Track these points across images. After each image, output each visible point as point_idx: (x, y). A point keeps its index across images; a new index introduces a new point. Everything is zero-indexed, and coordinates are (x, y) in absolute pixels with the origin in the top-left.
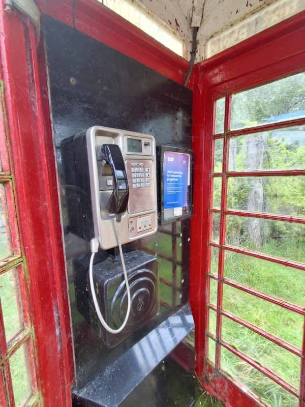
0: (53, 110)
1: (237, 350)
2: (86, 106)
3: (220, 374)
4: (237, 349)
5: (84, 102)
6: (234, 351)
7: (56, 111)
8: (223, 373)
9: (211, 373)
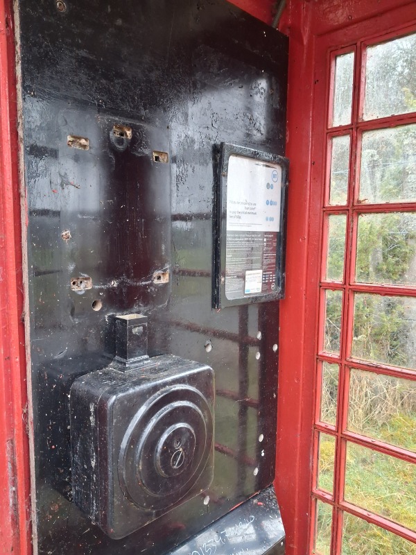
0: (22, 59)
2: (83, 53)
5: (79, 47)
7: (28, 60)
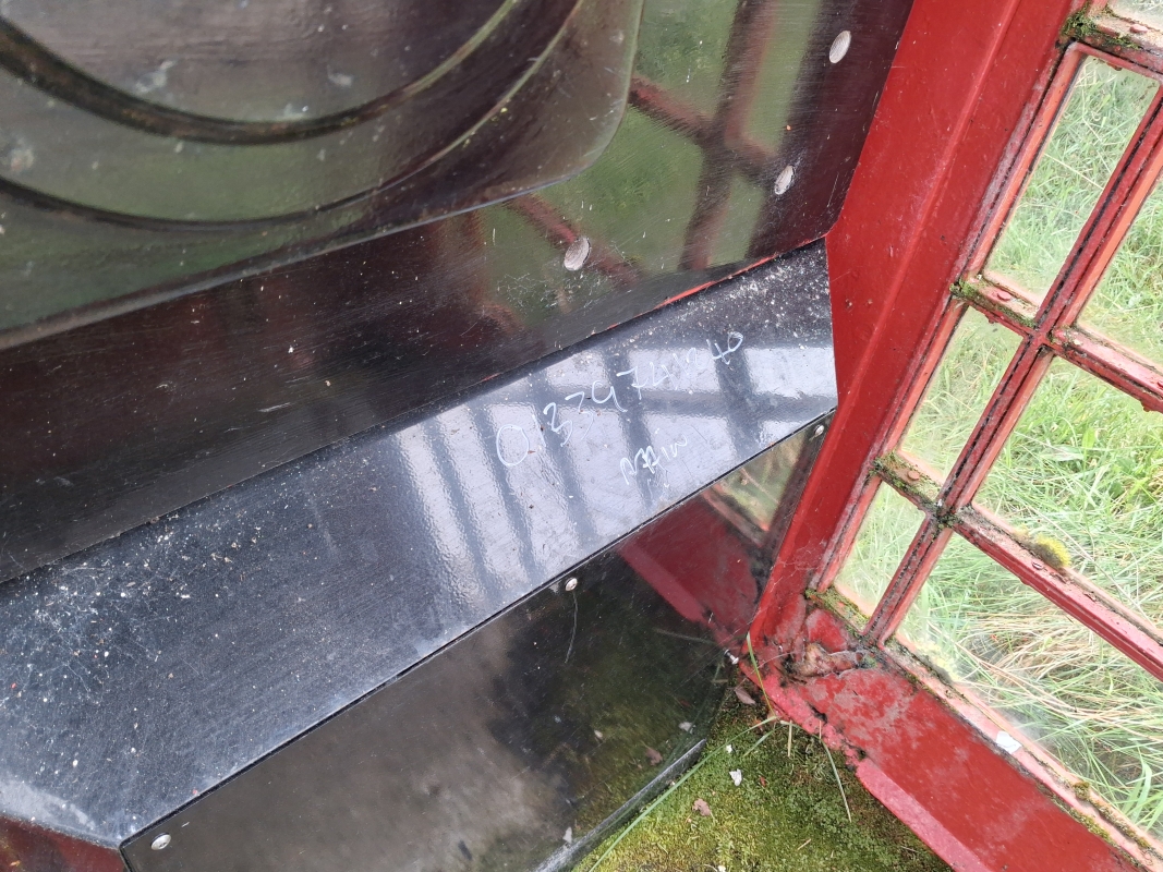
1: (1061, 574)
3: (884, 662)
4: (1068, 568)
6: (1046, 574)
8: (905, 662)
9: (830, 648)
